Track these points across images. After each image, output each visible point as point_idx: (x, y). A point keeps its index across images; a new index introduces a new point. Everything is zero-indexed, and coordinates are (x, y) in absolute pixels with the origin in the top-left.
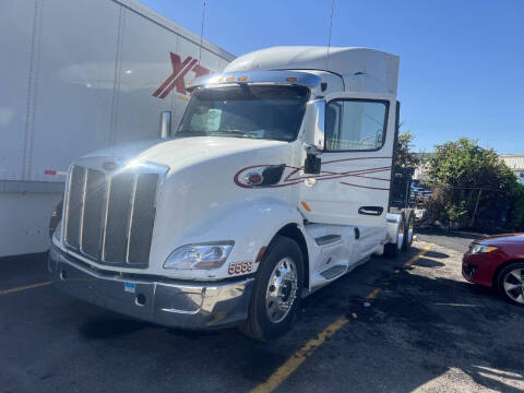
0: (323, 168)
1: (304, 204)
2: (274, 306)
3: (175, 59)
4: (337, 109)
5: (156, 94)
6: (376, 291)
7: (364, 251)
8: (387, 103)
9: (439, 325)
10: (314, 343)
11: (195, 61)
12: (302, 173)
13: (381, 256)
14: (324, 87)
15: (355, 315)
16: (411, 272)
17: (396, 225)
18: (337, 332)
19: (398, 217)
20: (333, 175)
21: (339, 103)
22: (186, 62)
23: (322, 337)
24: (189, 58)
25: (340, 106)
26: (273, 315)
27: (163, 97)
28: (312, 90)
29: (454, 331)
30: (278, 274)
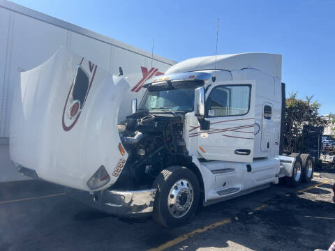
0: (211, 126)
1: (201, 149)
2: (174, 207)
3: (144, 70)
4: (228, 91)
5: (133, 90)
6: (264, 206)
7: (259, 180)
8: (250, 86)
9: (295, 228)
10: (200, 231)
11: (157, 70)
12: (199, 130)
13: (276, 185)
14: (214, 79)
15: (237, 218)
16: (300, 196)
17: (291, 165)
18: (218, 227)
19: (293, 159)
20: (218, 131)
21: (230, 87)
22: (151, 71)
23: (205, 229)
24: (153, 69)
25: (230, 90)
26: (175, 213)
27: (137, 91)
28: (206, 82)
29: (303, 232)
30: (176, 188)
